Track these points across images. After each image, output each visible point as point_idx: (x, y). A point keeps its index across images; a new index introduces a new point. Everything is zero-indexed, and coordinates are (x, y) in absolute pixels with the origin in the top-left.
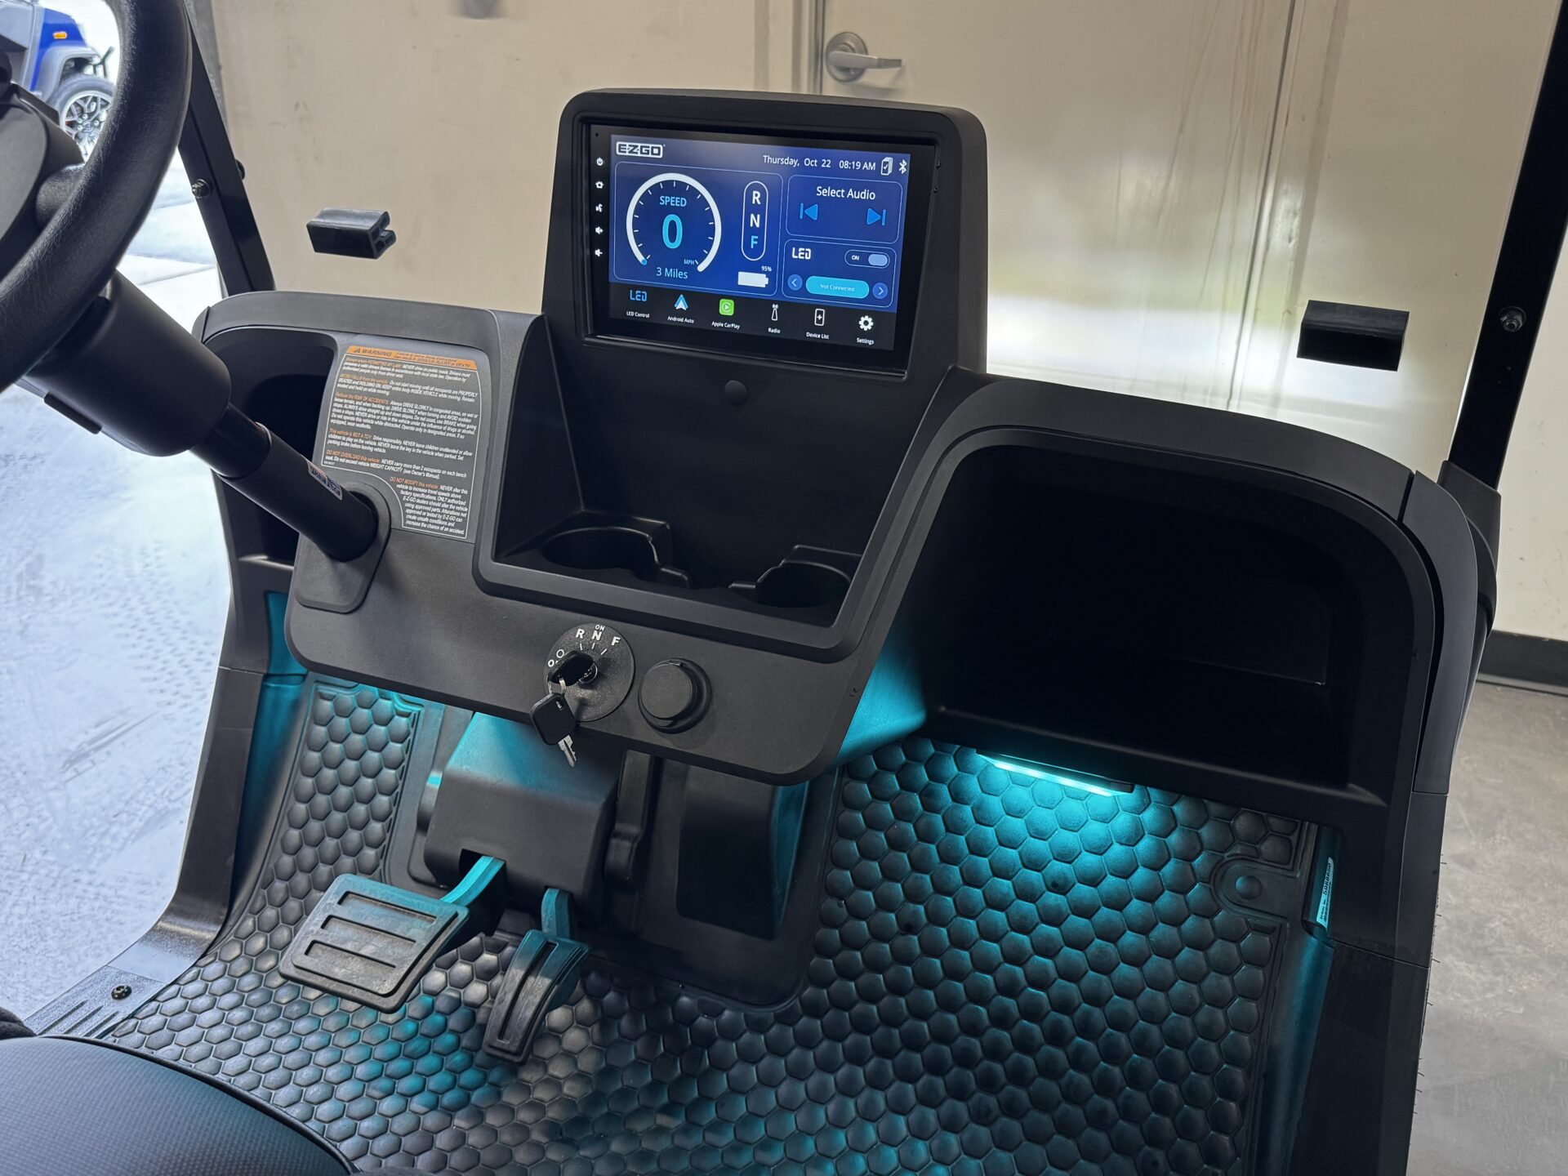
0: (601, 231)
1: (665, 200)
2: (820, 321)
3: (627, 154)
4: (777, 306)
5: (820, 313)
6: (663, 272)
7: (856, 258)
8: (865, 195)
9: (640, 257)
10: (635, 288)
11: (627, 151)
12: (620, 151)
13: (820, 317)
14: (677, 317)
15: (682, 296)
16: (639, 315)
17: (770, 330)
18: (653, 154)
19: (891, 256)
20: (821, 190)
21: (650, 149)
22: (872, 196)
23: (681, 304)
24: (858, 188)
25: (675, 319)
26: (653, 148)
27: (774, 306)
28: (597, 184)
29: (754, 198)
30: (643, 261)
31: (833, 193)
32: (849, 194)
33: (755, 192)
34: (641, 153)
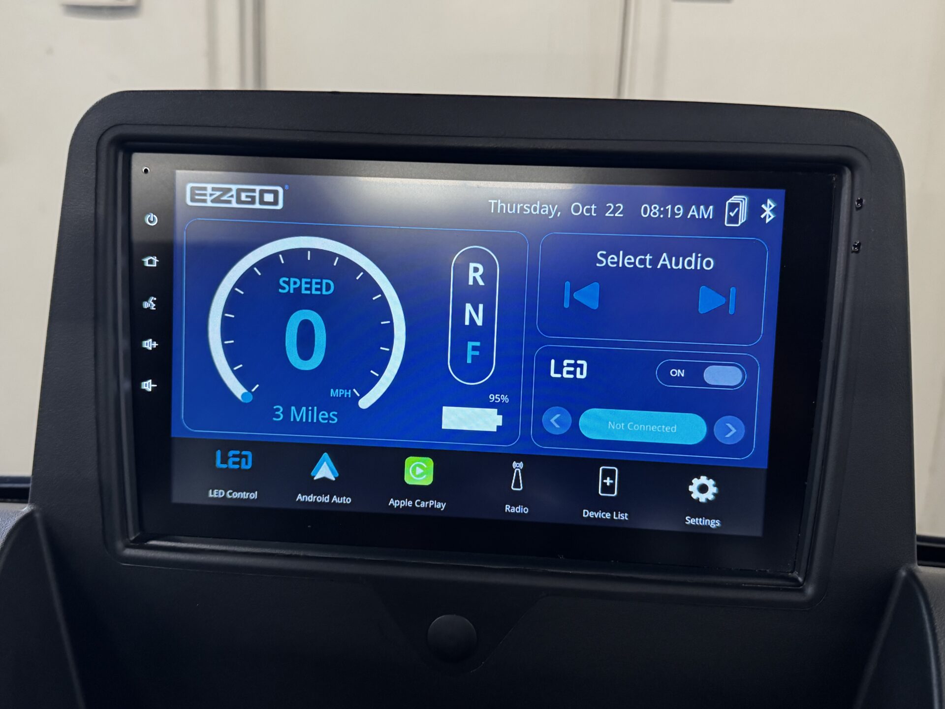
0: (155, 344)
1: (288, 285)
2: (608, 489)
3: (209, 204)
4: (521, 465)
5: (609, 474)
6: (287, 413)
7: (680, 373)
8: (693, 262)
9: (238, 389)
10: (227, 445)
11: (209, 199)
12: (193, 200)
13: (608, 481)
14: (316, 494)
15: (326, 455)
16: (236, 495)
17: (507, 508)
18: (262, 202)
19: (748, 367)
20: (605, 257)
21: (257, 195)
22: (708, 264)
23: (325, 470)
24: (678, 252)
25: (311, 498)
26: (262, 192)
27: (515, 464)
28: (146, 260)
29: (471, 274)
30: (243, 395)
31: (628, 261)
32: (661, 262)
33: (472, 265)
34: (239, 201)
